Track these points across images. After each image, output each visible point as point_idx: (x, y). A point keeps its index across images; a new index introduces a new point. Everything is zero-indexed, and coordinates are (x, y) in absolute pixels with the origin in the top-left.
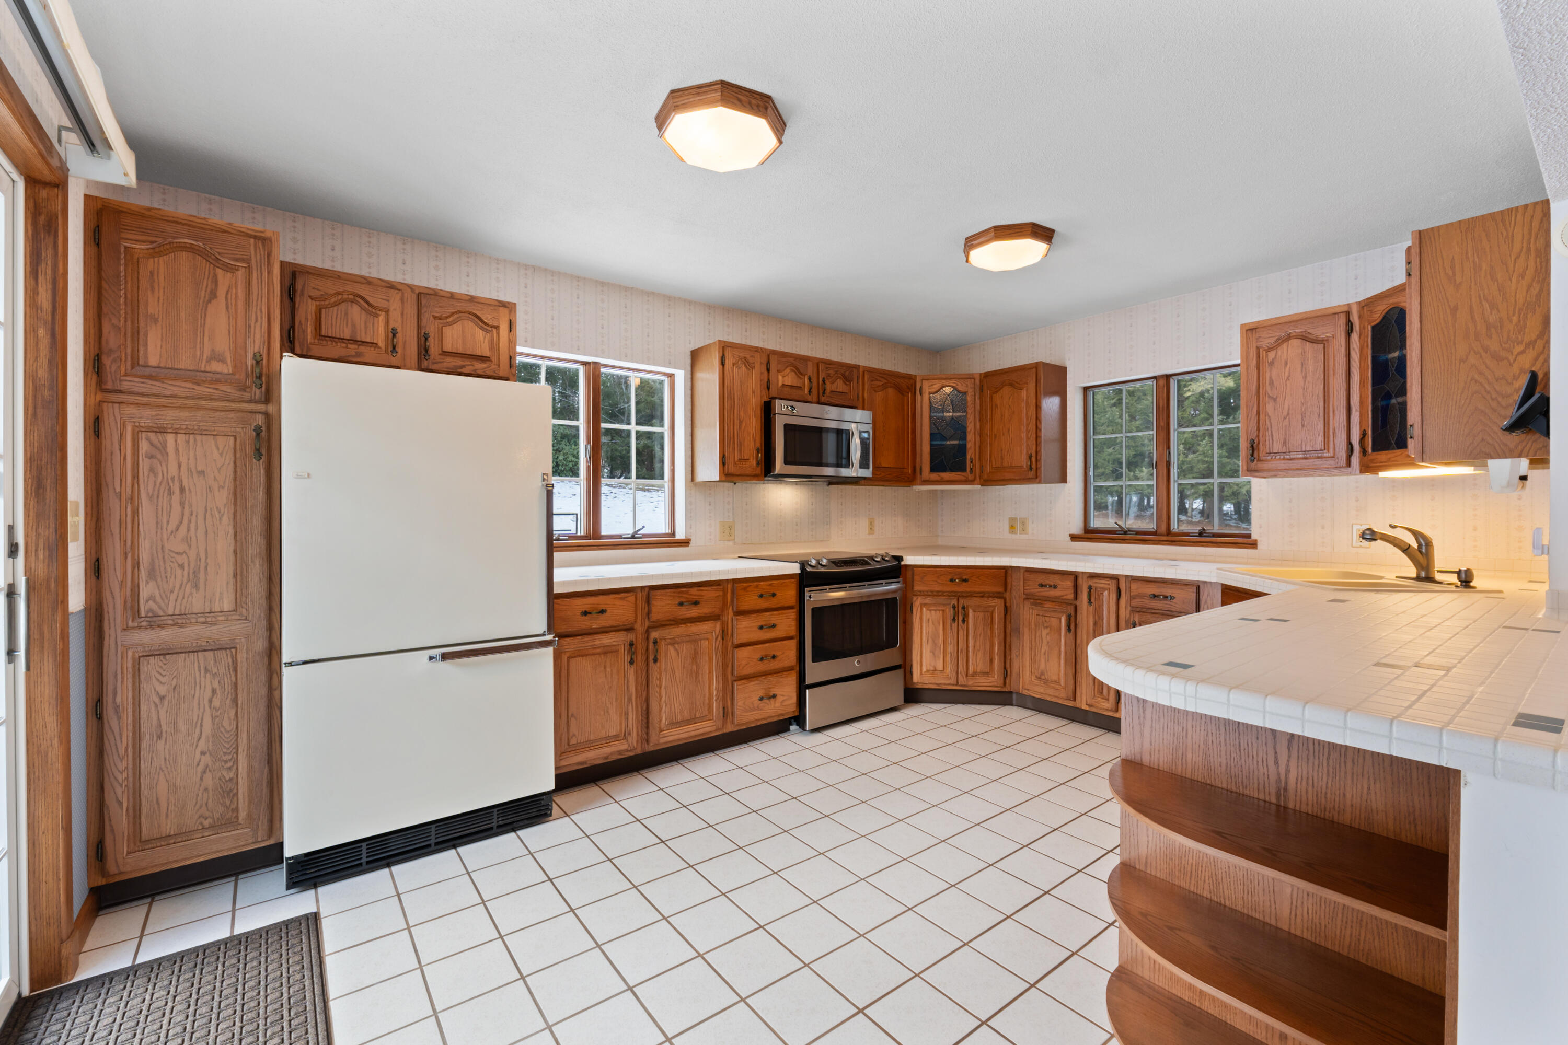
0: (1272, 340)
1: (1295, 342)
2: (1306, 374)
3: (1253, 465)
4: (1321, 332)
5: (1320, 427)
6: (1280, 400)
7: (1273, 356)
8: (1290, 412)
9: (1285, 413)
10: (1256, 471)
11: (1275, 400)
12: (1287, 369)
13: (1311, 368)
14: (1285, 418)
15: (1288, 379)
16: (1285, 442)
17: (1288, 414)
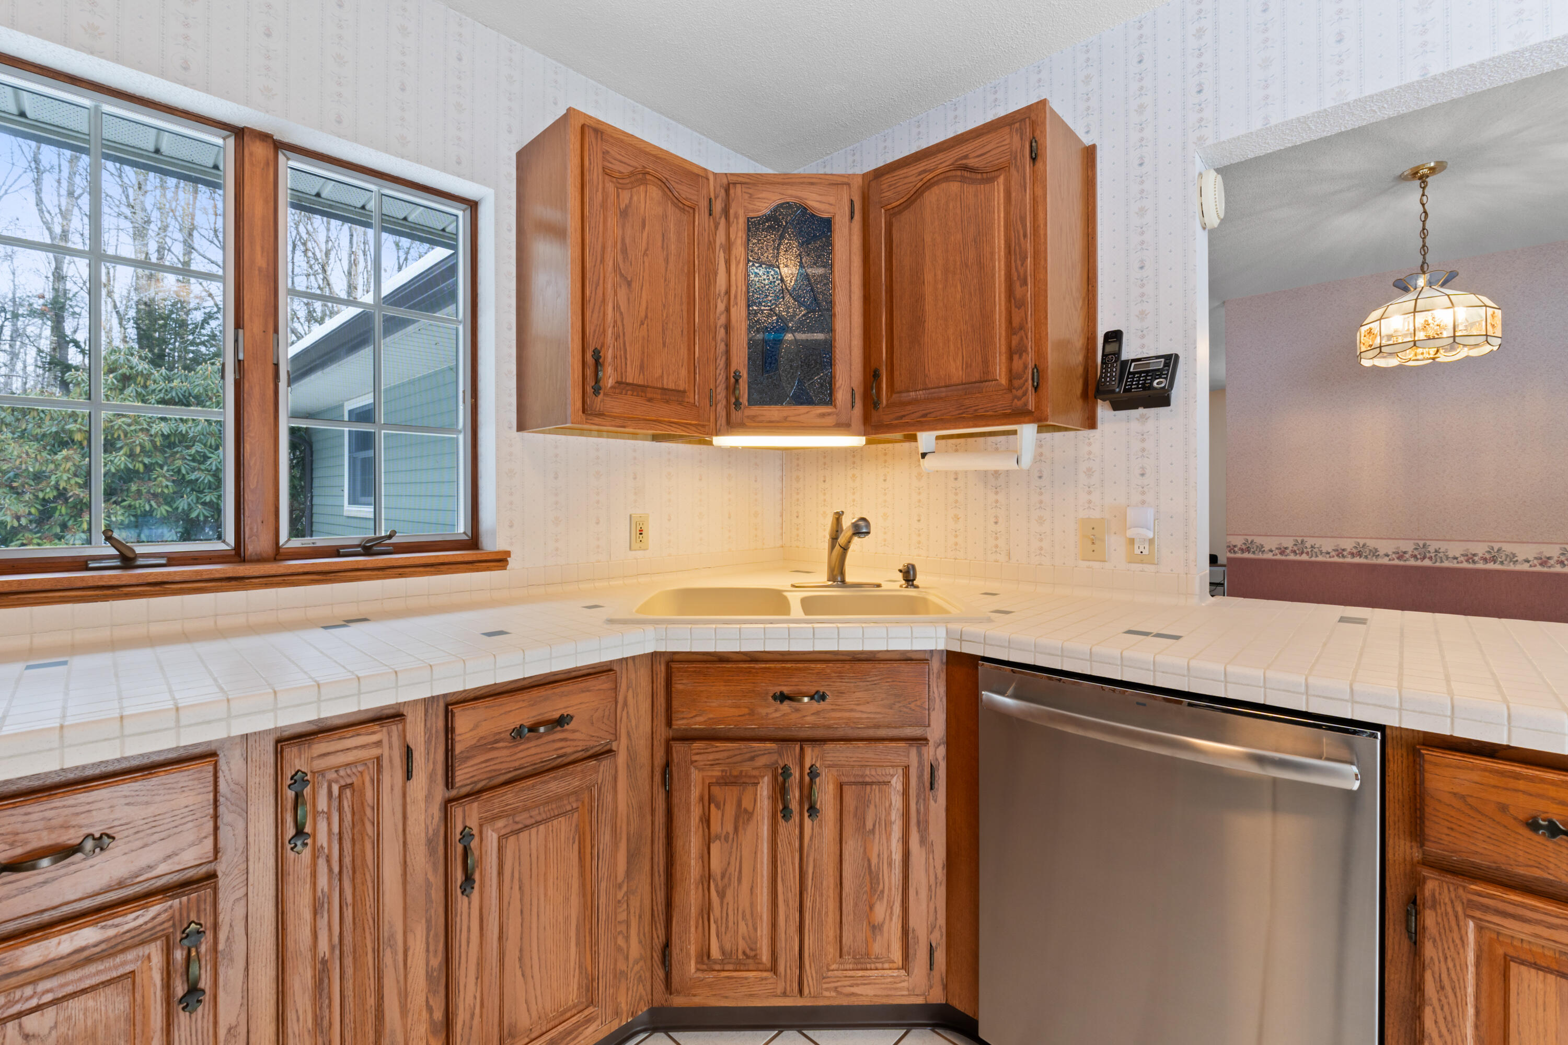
0: (626, 170)
1: (655, 192)
2: (667, 255)
3: (599, 402)
4: (684, 191)
5: (684, 352)
6: (636, 286)
7: (627, 201)
8: (649, 315)
9: (643, 314)
10: (601, 415)
11: (629, 284)
12: (645, 234)
13: (673, 247)
14: (642, 323)
15: (645, 254)
16: (642, 368)
17: (646, 317)
